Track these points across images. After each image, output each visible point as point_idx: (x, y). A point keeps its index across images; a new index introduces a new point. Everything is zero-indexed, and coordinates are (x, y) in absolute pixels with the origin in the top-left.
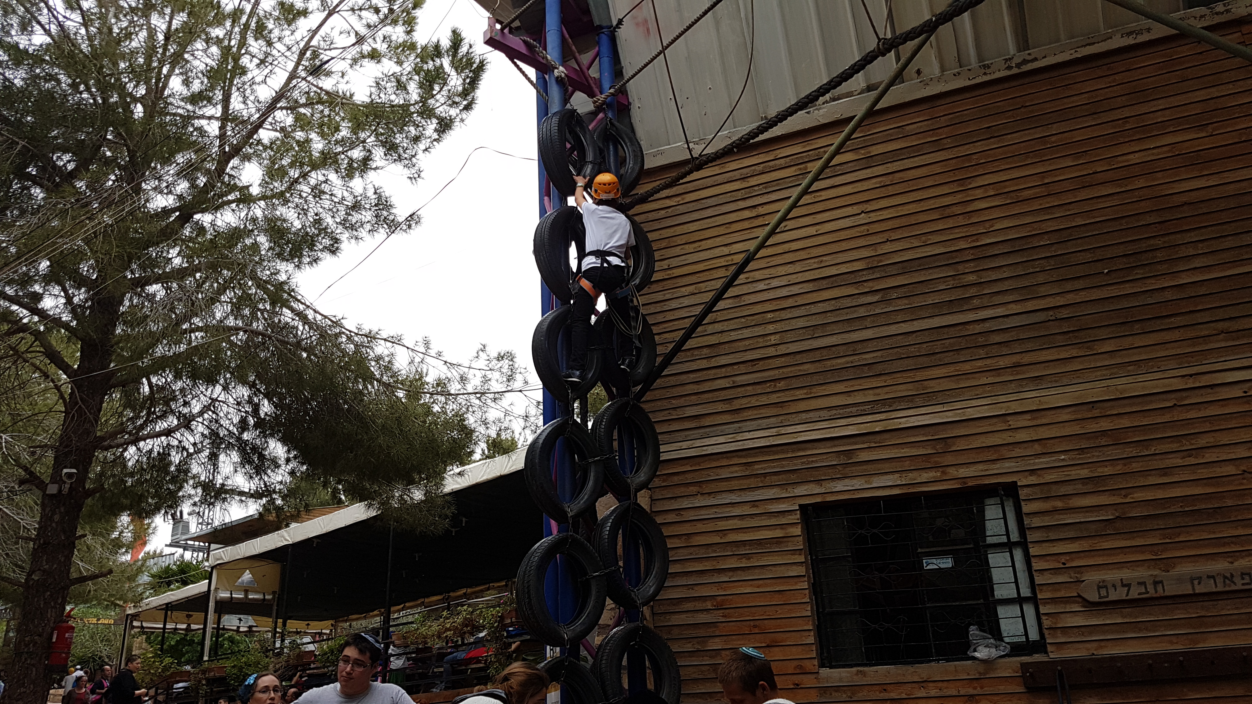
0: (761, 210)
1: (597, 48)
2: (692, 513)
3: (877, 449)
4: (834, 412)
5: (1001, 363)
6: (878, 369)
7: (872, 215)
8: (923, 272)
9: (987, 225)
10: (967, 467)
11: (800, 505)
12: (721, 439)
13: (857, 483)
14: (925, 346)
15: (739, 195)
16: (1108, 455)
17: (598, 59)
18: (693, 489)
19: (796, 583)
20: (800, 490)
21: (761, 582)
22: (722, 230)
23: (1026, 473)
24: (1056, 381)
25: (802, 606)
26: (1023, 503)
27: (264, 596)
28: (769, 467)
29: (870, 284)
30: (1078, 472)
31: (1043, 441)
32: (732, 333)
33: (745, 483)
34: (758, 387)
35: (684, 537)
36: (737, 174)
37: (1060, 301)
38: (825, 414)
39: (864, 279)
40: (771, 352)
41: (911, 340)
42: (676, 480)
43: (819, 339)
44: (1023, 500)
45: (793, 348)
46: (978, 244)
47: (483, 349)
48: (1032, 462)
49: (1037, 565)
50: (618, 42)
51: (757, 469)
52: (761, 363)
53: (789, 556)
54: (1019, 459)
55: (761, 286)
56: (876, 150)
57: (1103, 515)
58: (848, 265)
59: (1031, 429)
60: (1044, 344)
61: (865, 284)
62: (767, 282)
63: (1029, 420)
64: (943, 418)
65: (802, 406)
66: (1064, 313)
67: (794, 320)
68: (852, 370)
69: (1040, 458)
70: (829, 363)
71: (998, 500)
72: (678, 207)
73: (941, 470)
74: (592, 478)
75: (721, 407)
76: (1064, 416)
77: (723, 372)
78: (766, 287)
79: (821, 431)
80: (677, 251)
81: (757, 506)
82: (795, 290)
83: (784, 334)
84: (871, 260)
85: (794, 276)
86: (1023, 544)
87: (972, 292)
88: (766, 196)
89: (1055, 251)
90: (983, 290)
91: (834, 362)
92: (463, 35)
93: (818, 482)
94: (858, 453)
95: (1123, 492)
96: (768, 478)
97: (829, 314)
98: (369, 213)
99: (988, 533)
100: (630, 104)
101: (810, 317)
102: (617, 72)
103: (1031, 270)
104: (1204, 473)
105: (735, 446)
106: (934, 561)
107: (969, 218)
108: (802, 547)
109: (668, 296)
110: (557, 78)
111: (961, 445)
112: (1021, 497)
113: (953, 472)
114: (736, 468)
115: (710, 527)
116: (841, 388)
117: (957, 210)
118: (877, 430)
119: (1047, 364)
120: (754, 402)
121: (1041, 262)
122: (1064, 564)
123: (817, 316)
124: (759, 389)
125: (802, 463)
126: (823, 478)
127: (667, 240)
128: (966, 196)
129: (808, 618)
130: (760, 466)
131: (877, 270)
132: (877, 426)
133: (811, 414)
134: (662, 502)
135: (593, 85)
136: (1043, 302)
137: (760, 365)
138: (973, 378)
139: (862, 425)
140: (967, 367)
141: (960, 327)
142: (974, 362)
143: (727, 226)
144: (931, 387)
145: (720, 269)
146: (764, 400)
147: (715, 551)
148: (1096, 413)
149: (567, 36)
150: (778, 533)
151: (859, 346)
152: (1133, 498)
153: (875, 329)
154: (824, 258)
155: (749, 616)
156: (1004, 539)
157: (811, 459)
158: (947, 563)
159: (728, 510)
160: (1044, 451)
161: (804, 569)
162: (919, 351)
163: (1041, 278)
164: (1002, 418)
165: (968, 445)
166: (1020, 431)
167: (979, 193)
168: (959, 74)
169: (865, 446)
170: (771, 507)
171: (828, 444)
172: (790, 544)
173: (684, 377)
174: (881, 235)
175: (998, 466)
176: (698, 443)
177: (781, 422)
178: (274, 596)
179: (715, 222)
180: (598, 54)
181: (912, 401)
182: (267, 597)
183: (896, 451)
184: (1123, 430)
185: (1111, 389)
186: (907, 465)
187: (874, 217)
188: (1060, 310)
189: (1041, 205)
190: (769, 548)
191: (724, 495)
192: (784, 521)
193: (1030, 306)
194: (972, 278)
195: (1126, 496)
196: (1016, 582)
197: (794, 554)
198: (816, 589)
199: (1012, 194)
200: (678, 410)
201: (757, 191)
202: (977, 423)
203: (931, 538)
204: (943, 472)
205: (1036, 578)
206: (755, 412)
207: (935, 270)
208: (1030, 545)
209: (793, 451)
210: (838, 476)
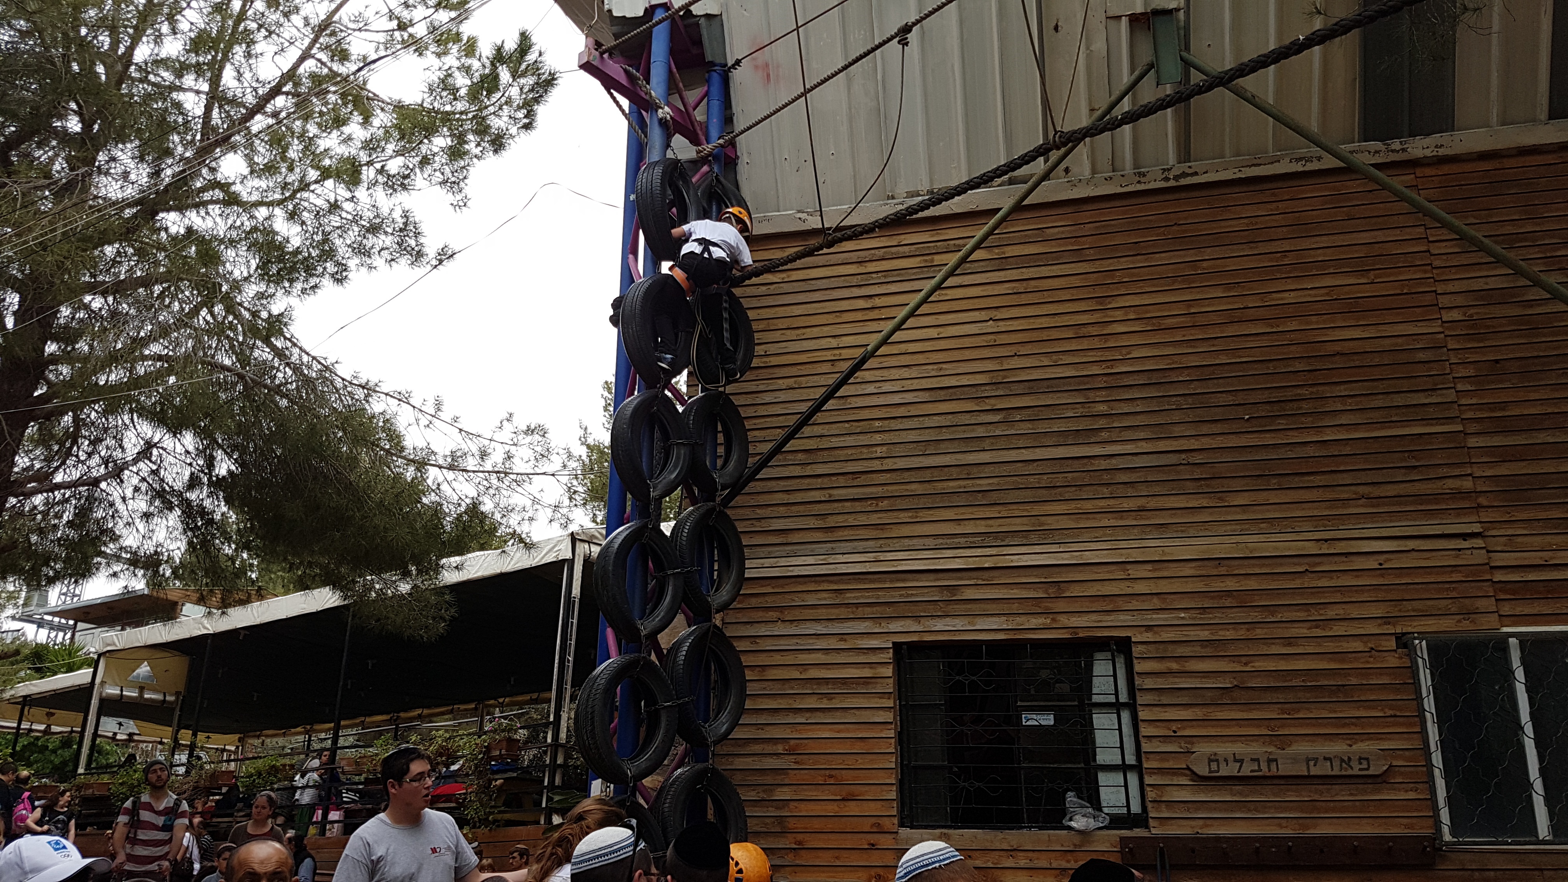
0: (878, 302)
1: (706, 88)
2: (770, 641)
3: (984, 587)
4: (941, 541)
5: (1125, 505)
6: (994, 497)
7: (1001, 323)
8: (1051, 395)
9: (1124, 351)
10: (1079, 617)
11: (894, 643)
12: (810, 560)
13: (959, 624)
14: (1045, 477)
15: (854, 281)
16: (1232, 618)
17: (706, 99)
18: (773, 615)
19: (882, 731)
20: (895, 626)
21: (842, 726)
22: (831, 319)
23: (1143, 629)
24: (1182, 531)
25: (887, 757)
26: (1135, 661)
27: (165, 696)
28: (862, 597)
29: (992, 401)
30: (1198, 632)
31: (1162, 596)
32: (834, 439)
33: (834, 613)
34: (857, 504)
35: (758, 669)
36: (854, 257)
37: (1194, 444)
38: (930, 542)
39: (986, 395)
40: (876, 465)
41: (1031, 469)
42: (754, 602)
43: (931, 457)
44: (1137, 658)
45: (901, 464)
46: (1113, 371)
47: (510, 418)
48: (1149, 617)
49: (1145, 730)
50: (731, 85)
51: (848, 598)
52: (863, 477)
53: (876, 700)
54: (1135, 613)
55: (871, 389)
56: (1011, 251)
57: (1221, 683)
58: (970, 376)
59: (1152, 581)
60: (1173, 489)
61: (987, 401)
62: (878, 385)
63: (1150, 571)
64: (1059, 560)
65: (906, 531)
66: (1198, 458)
67: (905, 433)
68: (964, 495)
69: (1158, 614)
70: (939, 485)
71: (1109, 655)
72: (781, 285)
73: (1051, 616)
74: (670, 592)
75: (813, 523)
76: (1188, 570)
77: (819, 482)
78: (876, 391)
79: (925, 561)
80: (776, 336)
81: (845, 640)
82: (909, 397)
83: (891, 447)
84: (995, 374)
85: (909, 382)
86: (1132, 706)
87: (1101, 423)
88: (884, 286)
89: (1194, 389)
90: (1113, 422)
91: (945, 484)
92: (534, 39)
93: (917, 618)
94: (963, 589)
95: (1244, 659)
96: (860, 609)
97: (944, 430)
98: (390, 238)
99: (1095, 691)
100: (737, 157)
101: (923, 431)
102: (728, 120)
103: (1167, 407)
104: (1330, 646)
105: (826, 569)
106: (1034, 717)
107: (1106, 341)
108: (891, 691)
109: (761, 388)
110: (661, 119)
111: (1076, 590)
112: (1135, 654)
113: (1064, 620)
114: (824, 595)
115: (789, 659)
116: (949, 514)
117: (1094, 330)
118: (986, 565)
119: (1174, 512)
120: (851, 520)
121: (1179, 398)
122: (1175, 732)
123: (930, 430)
124: (858, 507)
125: (901, 595)
126: (922, 614)
127: (766, 322)
128: (1105, 317)
129: (891, 771)
130: (853, 595)
131: (1000, 386)
132: (986, 562)
133: (915, 541)
134: (735, 626)
135: (700, 132)
136: (1175, 443)
137: (863, 480)
138: (1094, 518)
139: (970, 559)
140: (1088, 506)
141: (1085, 461)
142: (1095, 501)
143: (838, 314)
144: (1048, 524)
145: (825, 364)
146: (863, 520)
147: (792, 688)
148: (1223, 570)
149: (675, 70)
150: (867, 673)
151: (975, 469)
152: (1253, 667)
153: (994, 452)
154: (944, 366)
155: (825, 764)
156: (1112, 699)
157: (910, 592)
158: (1048, 720)
159: (811, 641)
160: (1163, 607)
161: (891, 715)
162: (1039, 483)
163: (1176, 417)
164: (1122, 566)
165: (1083, 592)
166: (1138, 581)
167: (1119, 315)
168: (1111, 178)
169: (972, 582)
170: (860, 642)
171: (932, 576)
172: (878, 685)
173: (774, 483)
174: (1009, 348)
175: (1112, 618)
176: (783, 562)
177: (881, 547)
178: (177, 698)
179: (823, 308)
180: (706, 94)
181: (1026, 537)
182: (168, 698)
183: (1005, 591)
184: (1250, 593)
185: (1240, 546)
186: (1015, 608)
187: (1003, 326)
188: (1193, 454)
189: (1184, 336)
190: (853, 688)
191: (808, 624)
192: (874, 659)
193: (1162, 446)
194: (1102, 408)
195: (1246, 664)
196: (1122, 747)
197: (883, 698)
198: (902, 738)
199: (1154, 321)
200: (763, 521)
201: (875, 278)
202: (1095, 569)
203: (1033, 692)
204: (1053, 620)
205: (1143, 745)
206: (851, 532)
207: (1065, 395)
208: (1139, 708)
209: (892, 581)
210: (939, 614)
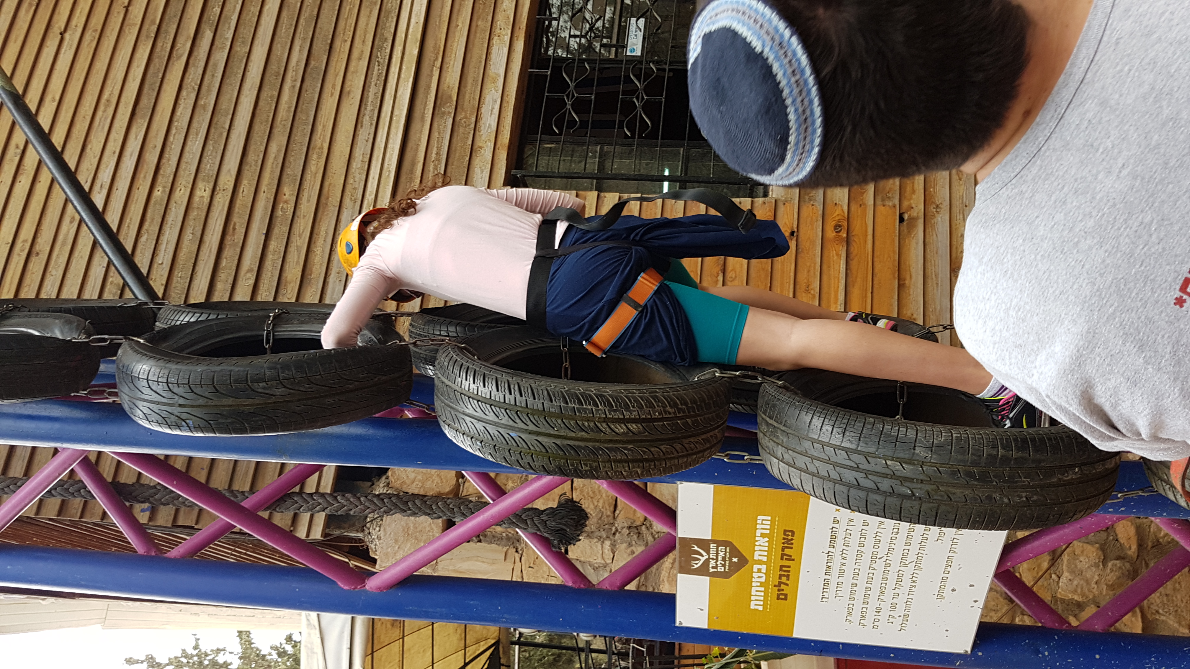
3: (447, 60)
4: (367, 118)
6: (321, 47)
13: (493, 96)
29: (182, 39)
34: (276, 231)
38: (366, 133)
39: (170, 45)
40: (222, 201)
52: (235, 219)
58: (134, 65)
61: (179, 44)
65: (338, 164)
68: (307, 84)
70: (282, 113)
83: (201, 175)
93: (473, 150)
94: (443, 86)
97: (201, 102)
106: (631, 44)
116: (330, 105)
118: (416, 52)
120: (300, 242)
124: (281, 229)
126: (470, 142)
133: (358, 153)
137: (239, 221)
146: (303, 225)
151: (273, 67)
157: (434, 155)
169: (436, 74)
171: (416, 126)
186: (483, 24)
206: (320, 242)
210: (474, 119)
